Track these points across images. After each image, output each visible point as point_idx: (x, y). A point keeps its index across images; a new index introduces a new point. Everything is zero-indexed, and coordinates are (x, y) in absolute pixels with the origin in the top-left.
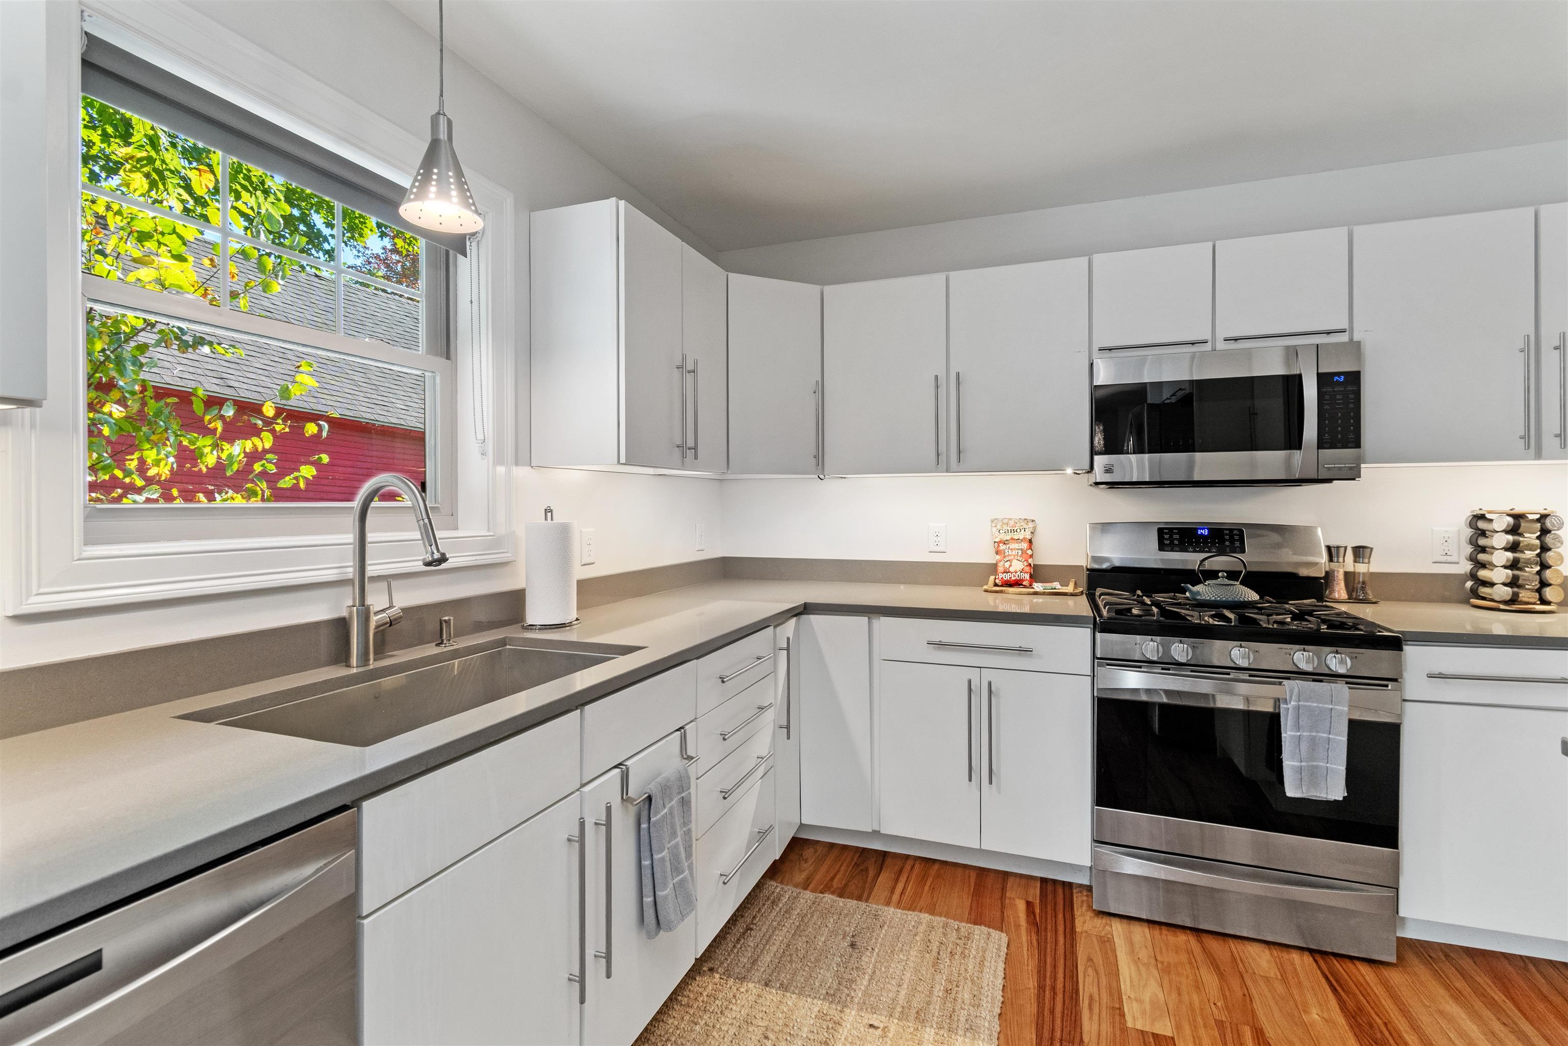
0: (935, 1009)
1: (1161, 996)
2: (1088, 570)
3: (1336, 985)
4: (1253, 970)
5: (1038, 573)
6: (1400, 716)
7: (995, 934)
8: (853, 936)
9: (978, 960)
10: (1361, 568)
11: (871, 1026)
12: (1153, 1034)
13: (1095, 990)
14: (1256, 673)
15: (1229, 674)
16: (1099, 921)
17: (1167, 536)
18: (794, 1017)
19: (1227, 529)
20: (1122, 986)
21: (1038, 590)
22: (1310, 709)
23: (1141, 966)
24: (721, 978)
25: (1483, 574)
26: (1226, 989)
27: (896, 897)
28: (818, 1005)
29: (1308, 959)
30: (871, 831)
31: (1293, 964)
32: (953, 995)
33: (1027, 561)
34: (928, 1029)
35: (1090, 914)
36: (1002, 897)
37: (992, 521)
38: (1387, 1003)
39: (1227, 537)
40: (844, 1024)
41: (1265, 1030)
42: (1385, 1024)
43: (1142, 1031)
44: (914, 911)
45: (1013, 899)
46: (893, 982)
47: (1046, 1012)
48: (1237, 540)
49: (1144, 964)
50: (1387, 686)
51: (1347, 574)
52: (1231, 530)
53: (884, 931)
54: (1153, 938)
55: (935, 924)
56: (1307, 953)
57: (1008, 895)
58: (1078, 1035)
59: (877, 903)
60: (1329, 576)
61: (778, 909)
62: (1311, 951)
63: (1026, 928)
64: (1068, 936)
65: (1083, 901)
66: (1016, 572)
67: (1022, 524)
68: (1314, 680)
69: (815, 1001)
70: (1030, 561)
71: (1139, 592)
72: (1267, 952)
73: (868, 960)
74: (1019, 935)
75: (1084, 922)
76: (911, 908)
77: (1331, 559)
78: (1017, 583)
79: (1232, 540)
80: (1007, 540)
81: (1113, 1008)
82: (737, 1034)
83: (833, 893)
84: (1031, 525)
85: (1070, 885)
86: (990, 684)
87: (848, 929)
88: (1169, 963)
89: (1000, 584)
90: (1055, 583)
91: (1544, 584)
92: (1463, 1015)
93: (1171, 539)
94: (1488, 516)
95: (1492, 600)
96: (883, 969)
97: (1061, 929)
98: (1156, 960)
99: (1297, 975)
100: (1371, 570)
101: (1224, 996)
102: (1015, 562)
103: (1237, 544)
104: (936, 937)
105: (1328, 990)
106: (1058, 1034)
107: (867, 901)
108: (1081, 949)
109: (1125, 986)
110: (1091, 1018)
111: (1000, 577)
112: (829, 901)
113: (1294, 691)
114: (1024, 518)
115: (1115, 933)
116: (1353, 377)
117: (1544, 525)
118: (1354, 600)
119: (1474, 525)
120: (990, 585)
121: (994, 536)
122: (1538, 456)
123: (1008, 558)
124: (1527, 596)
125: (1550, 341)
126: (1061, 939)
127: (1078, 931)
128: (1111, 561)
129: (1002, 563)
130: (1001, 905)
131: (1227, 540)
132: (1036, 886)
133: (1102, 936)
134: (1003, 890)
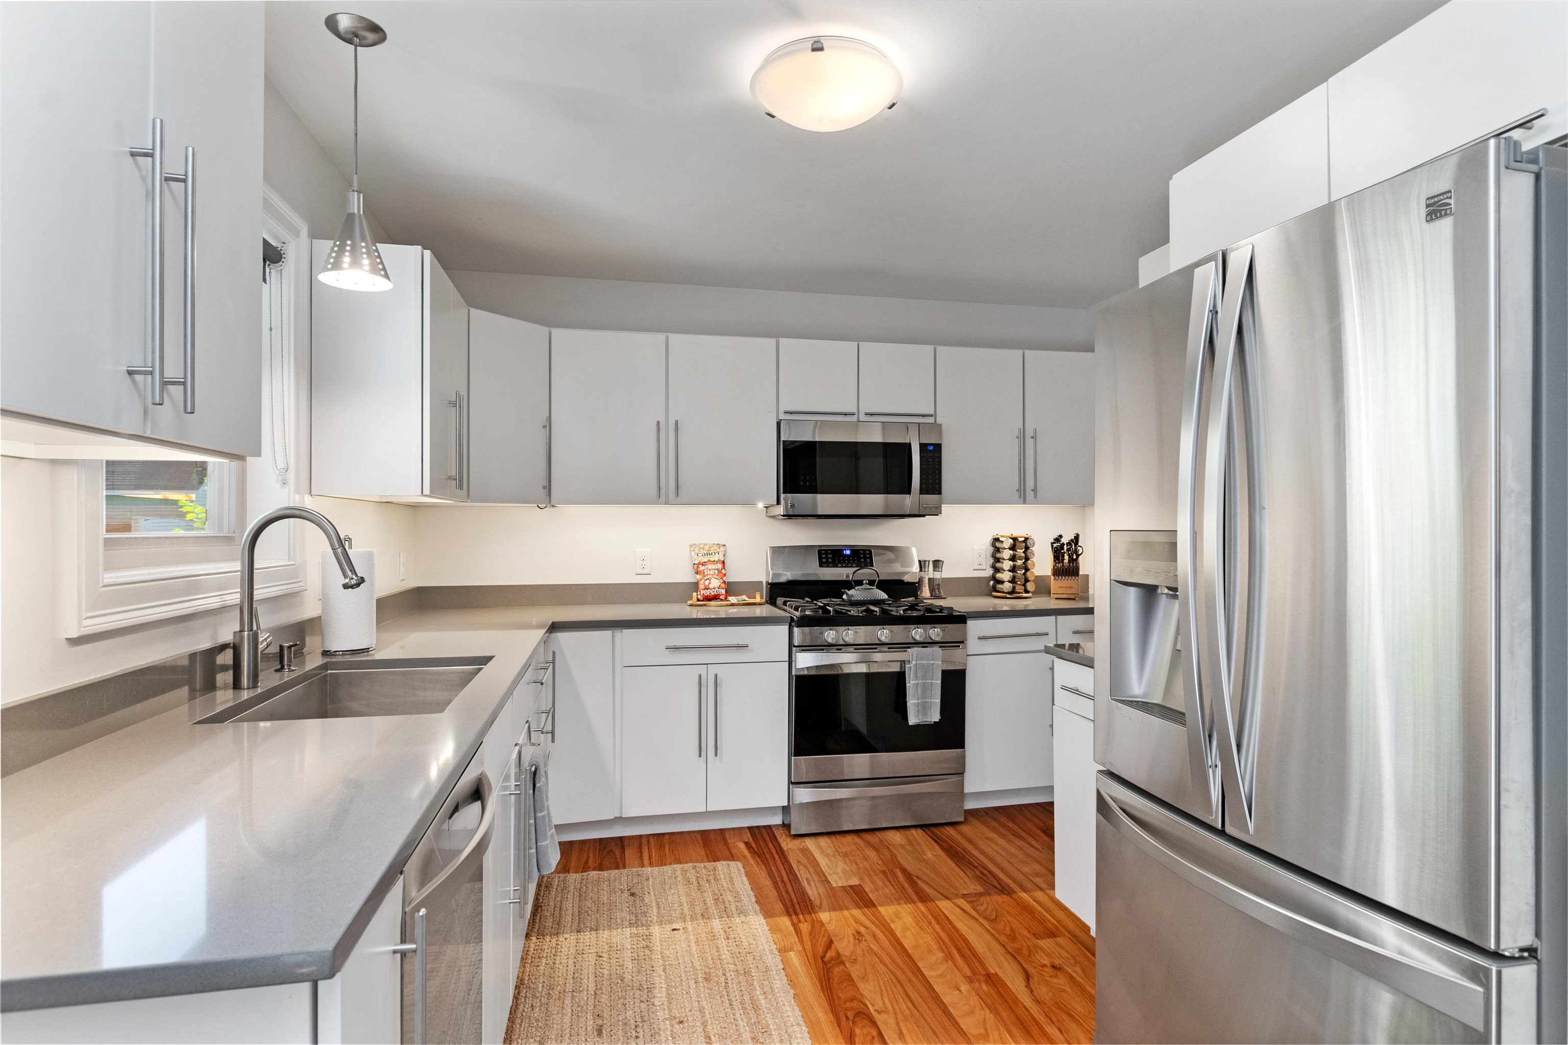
0: (713, 910)
1: (847, 868)
2: (768, 583)
3: (937, 840)
4: (892, 842)
5: (731, 588)
6: (965, 664)
7: (732, 864)
8: (628, 890)
9: (728, 879)
10: (937, 575)
11: (674, 930)
12: (849, 886)
13: (808, 874)
14: (892, 646)
15: (876, 649)
16: (796, 841)
17: (824, 556)
18: (615, 942)
19: (861, 550)
20: (824, 870)
21: (733, 602)
22: (923, 665)
23: (830, 857)
24: (537, 939)
25: (999, 575)
26: (881, 855)
27: (646, 861)
28: (628, 931)
29: (920, 831)
30: (612, 817)
31: (912, 835)
32: (721, 900)
33: (722, 579)
34: (714, 921)
35: (788, 840)
36: (726, 844)
37: (691, 546)
38: (963, 841)
39: (862, 556)
40: (654, 935)
42: (963, 850)
43: (843, 887)
44: (665, 865)
45: (735, 843)
46: (676, 905)
47: (784, 894)
48: (868, 558)
49: (832, 856)
50: (959, 646)
51: (929, 579)
52: (864, 551)
53: (651, 882)
54: (831, 841)
55: (686, 869)
56: (918, 827)
57: (729, 841)
58: (806, 896)
59: (634, 867)
60: (921, 581)
61: (554, 890)
62: (921, 826)
63: (751, 856)
64: (780, 853)
65: (781, 834)
66: (715, 588)
67: (715, 548)
68: (923, 647)
69: (625, 929)
70: (724, 578)
71: (807, 599)
72: (898, 833)
73: (650, 899)
74: (748, 861)
75: (787, 844)
76: (662, 863)
77: (921, 570)
78: (715, 598)
79: (865, 558)
80: (705, 562)
81: (822, 881)
82: (576, 961)
83: (594, 869)
84: (722, 549)
85: (769, 826)
86: (716, 676)
87: (622, 887)
88: (846, 852)
89: (701, 599)
90: (745, 596)
91: (1027, 581)
92: (997, 837)
93: (827, 558)
94: (1001, 539)
95: (1003, 592)
96: (664, 901)
97: (774, 851)
98: (839, 852)
99: (917, 840)
100: (943, 577)
101: (881, 859)
102: (713, 580)
103: (868, 560)
104: (692, 875)
105: (933, 842)
106: (795, 901)
107: (624, 867)
108: (791, 858)
109: (825, 869)
110: (811, 889)
111: (702, 593)
112: (595, 875)
113: (912, 655)
114: (716, 543)
115: (809, 845)
116: (938, 447)
117: (1026, 544)
118: (934, 596)
119: (993, 545)
120: (694, 601)
121: (693, 559)
122: (1025, 502)
123: (707, 577)
124: (1019, 588)
125: (1029, 433)
126: (776, 856)
127: (785, 849)
128: (787, 576)
129: (702, 581)
130: (728, 848)
131: (862, 558)
132: (746, 833)
133: (801, 849)
134: (724, 839)
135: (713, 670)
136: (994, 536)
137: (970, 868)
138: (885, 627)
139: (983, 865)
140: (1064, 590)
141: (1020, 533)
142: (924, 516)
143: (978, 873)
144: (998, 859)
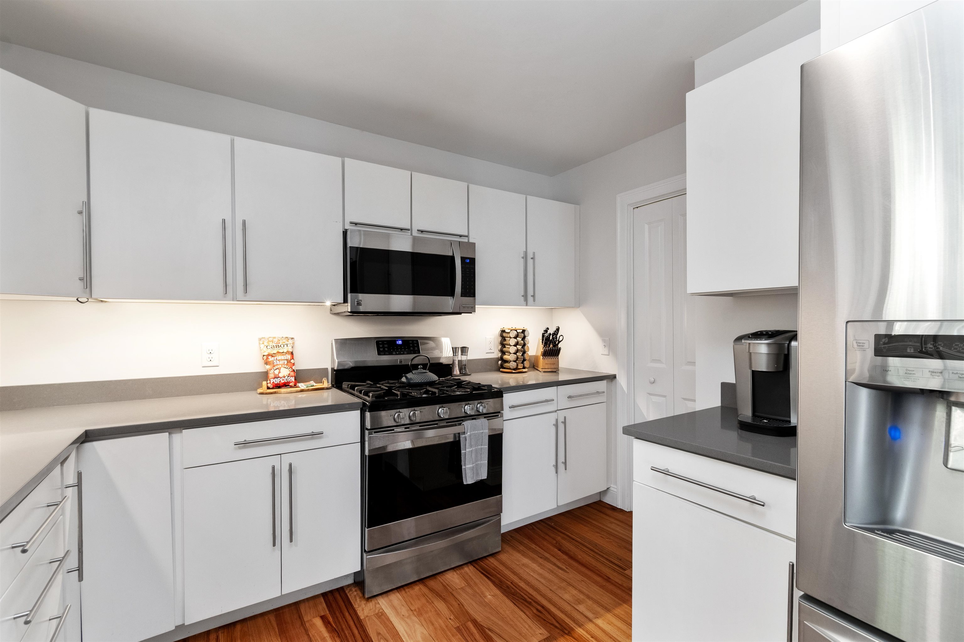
1: (425, 632)
2: (333, 370)
3: (487, 574)
4: (455, 587)
5: (300, 376)
6: (502, 429)
10: (464, 358)
14: (450, 421)
15: (437, 424)
16: (371, 604)
19: (411, 340)
21: (303, 388)
22: (476, 435)
23: (406, 619)
25: (506, 357)
26: (450, 606)
29: (471, 567)
30: (174, 628)
31: (467, 574)
33: (292, 368)
35: (364, 604)
36: (302, 623)
37: (260, 339)
38: (507, 572)
39: (411, 345)
41: (476, 619)
42: (511, 583)
45: (311, 621)
48: (416, 347)
49: (407, 617)
50: (498, 416)
51: (459, 361)
52: (413, 341)
54: (404, 598)
56: (469, 564)
57: (305, 619)
60: (453, 364)
62: (471, 563)
63: (330, 637)
64: (358, 626)
65: (355, 596)
66: (284, 377)
67: (284, 341)
68: (473, 419)
71: (369, 382)
72: (455, 573)
75: (363, 611)
77: (453, 355)
78: (286, 385)
79: (414, 347)
80: (274, 354)
84: (291, 342)
85: (342, 589)
86: (290, 466)
88: (418, 609)
89: (272, 387)
90: (311, 382)
91: (524, 360)
92: (530, 562)
94: (507, 331)
95: (510, 369)
97: (351, 623)
98: (412, 610)
99: (472, 579)
100: (468, 359)
101: (452, 612)
102: (283, 370)
103: (416, 349)
105: (486, 579)
108: (370, 629)
111: (272, 382)
113: (467, 427)
114: (284, 336)
115: (383, 607)
116: (473, 261)
117: (522, 334)
118: (462, 374)
119: (502, 336)
120: (264, 389)
121: (263, 351)
122: (527, 305)
123: (276, 367)
124: (520, 366)
125: (530, 255)
126: (356, 632)
127: (362, 618)
128: (349, 362)
129: (272, 371)
130: (305, 629)
131: (412, 347)
132: (321, 602)
133: (377, 614)
134: (300, 618)
135: (287, 459)
136: (501, 329)
137: (525, 605)
138: (444, 405)
139: (533, 598)
140: (549, 366)
141: (520, 327)
142: (460, 313)
143: (535, 611)
144: (542, 588)
